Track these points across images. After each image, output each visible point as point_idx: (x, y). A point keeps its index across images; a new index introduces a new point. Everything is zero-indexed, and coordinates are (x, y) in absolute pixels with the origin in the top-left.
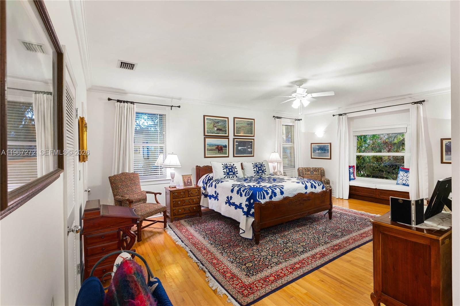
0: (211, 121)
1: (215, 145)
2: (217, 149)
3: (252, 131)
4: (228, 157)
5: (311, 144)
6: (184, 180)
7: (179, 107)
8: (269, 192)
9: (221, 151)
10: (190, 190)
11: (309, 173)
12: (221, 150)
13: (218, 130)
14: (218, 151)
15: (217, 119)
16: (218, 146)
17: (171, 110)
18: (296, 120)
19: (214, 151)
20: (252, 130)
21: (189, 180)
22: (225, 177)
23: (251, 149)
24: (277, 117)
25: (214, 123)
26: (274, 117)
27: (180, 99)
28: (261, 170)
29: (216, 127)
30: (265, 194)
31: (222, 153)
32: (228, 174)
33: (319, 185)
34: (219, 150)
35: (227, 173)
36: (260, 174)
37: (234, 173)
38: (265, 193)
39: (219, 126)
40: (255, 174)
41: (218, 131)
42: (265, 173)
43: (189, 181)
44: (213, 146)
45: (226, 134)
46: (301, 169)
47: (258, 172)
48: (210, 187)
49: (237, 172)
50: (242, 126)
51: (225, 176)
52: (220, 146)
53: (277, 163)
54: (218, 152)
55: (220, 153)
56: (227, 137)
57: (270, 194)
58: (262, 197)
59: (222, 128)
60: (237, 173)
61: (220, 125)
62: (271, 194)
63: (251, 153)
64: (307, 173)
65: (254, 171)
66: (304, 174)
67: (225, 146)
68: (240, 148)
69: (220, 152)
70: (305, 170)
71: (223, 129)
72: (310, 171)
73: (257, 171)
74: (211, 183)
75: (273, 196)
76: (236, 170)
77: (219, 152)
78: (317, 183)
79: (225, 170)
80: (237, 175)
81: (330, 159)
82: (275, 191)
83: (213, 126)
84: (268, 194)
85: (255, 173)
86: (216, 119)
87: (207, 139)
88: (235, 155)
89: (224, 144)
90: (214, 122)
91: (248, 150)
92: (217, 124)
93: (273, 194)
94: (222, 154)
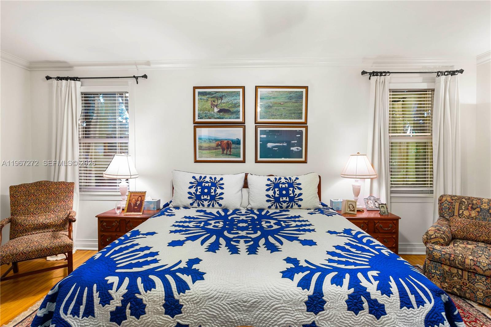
0: (208, 96)
1: (216, 140)
2: (220, 147)
3: (300, 112)
4: (244, 161)
6: (130, 200)
7: (146, 77)
8: (114, 296)
9: (227, 151)
11: (474, 214)
12: (228, 148)
13: (220, 111)
14: (221, 150)
15: (219, 92)
16: (221, 141)
17: (137, 83)
18: (439, 74)
19: (214, 151)
20: (302, 110)
21: (138, 200)
22: (192, 204)
24: (374, 72)
25: (213, 99)
26: (364, 73)
27: (148, 63)
29: (216, 106)
30: (97, 300)
31: (230, 155)
32: (198, 198)
34: (223, 150)
36: (285, 205)
37: (213, 198)
38: (96, 295)
39: (225, 104)
40: (269, 204)
41: (221, 114)
42: (300, 203)
43: (139, 202)
44: (211, 141)
45: (239, 118)
46: (449, 199)
47: (277, 200)
49: (221, 196)
50: (276, 103)
51: (191, 201)
52: (225, 142)
54: (221, 152)
55: (226, 154)
56: (242, 125)
57: (116, 302)
58: (82, 308)
59: (230, 107)
60: (222, 199)
61: (225, 101)
62: (120, 305)
64: (466, 213)
66: (456, 213)
67: (238, 142)
68: (270, 145)
69: (225, 152)
70: (461, 203)
71: (231, 109)
72: (478, 209)
73: (275, 197)
75: (128, 311)
76: (219, 191)
77: (223, 153)
79: (192, 190)
80: (221, 202)
82: (144, 296)
83: (212, 104)
84: (106, 299)
85: (268, 201)
86: (216, 92)
87: (198, 130)
88: (259, 159)
89: (234, 138)
90: (212, 98)
91: (292, 149)
92: (219, 101)
93: (129, 305)
94: (230, 156)
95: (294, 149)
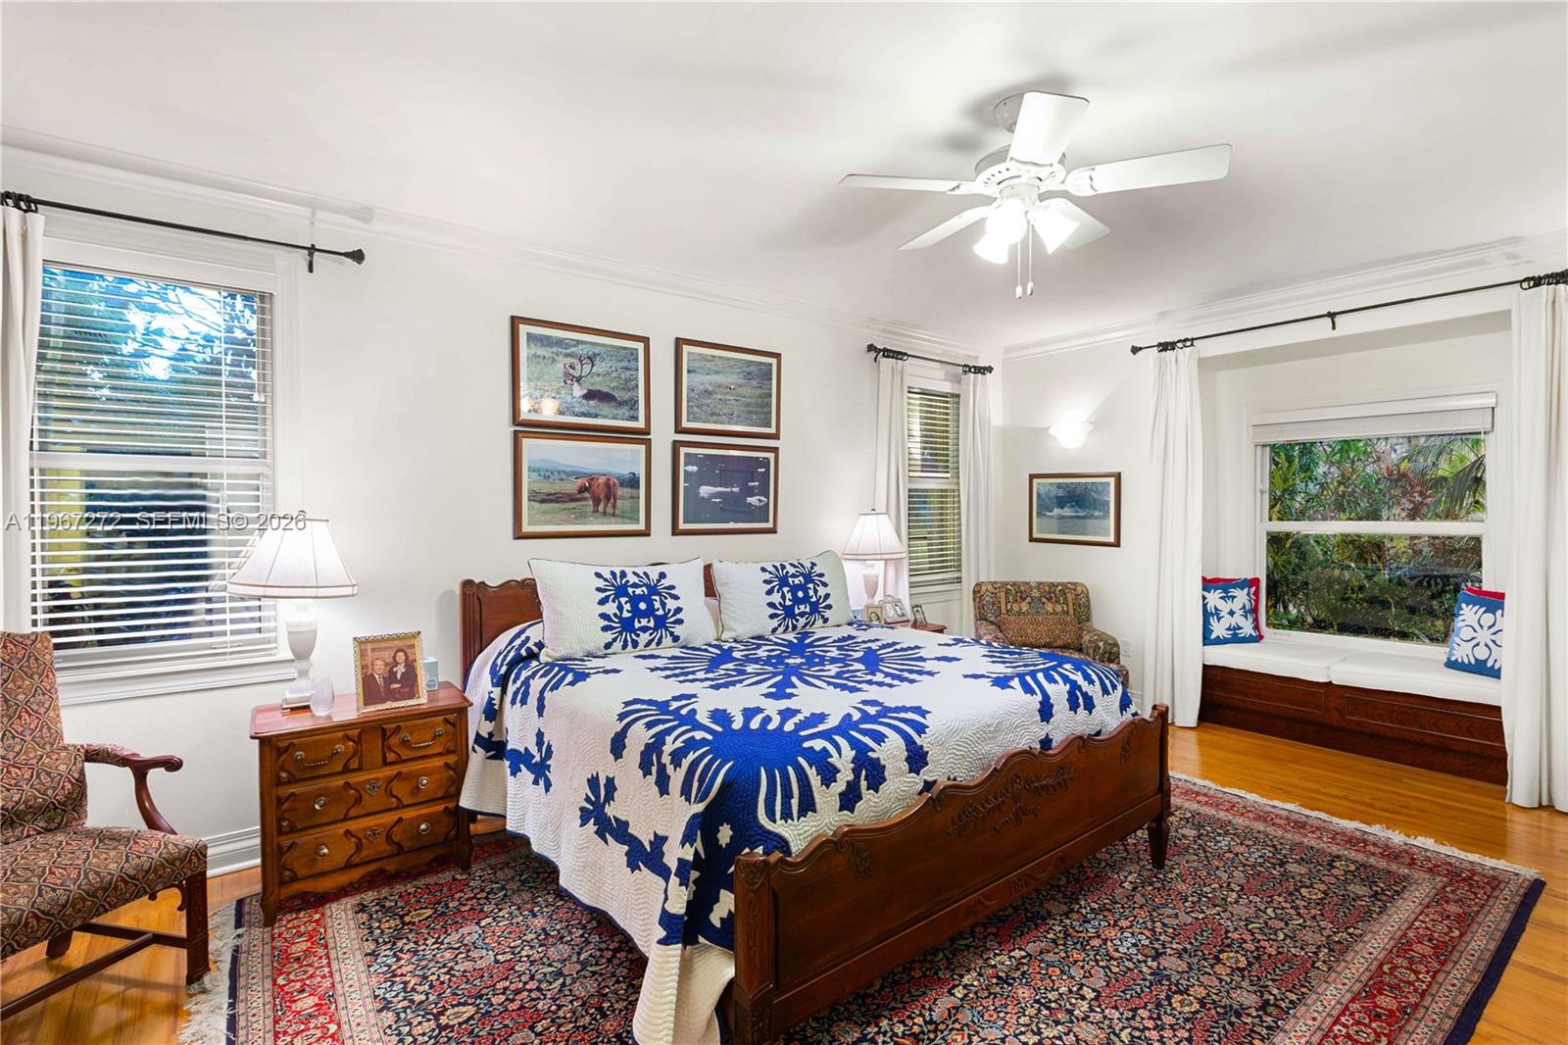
0: (555, 349)
1: (578, 475)
2: (587, 495)
3: (766, 410)
4: (646, 533)
5: (1032, 477)
6: (364, 667)
7: (358, 256)
8: (838, 765)
9: (606, 506)
10: (399, 727)
11: (1025, 607)
12: (608, 499)
13: (590, 395)
14: (591, 503)
15: (582, 342)
16: (592, 478)
17: (311, 270)
18: (969, 369)
19: (573, 505)
20: (770, 407)
21: (396, 664)
22: (608, 646)
23: (763, 498)
24: (885, 350)
25: (569, 360)
26: (871, 348)
27: (365, 214)
28: (806, 599)
29: (579, 380)
30: (815, 780)
31: (614, 515)
32: (627, 625)
33: (1105, 691)
34: (597, 501)
35: (622, 620)
36: (802, 621)
37: (661, 623)
38: (812, 773)
39: (600, 378)
40: (775, 623)
41: (592, 403)
42: (828, 614)
43: (400, 670)
44: (564, 477)
45: (635, 418)
46: (990, 587)
47: (789, 612)
48: (518, 704)
49: (678, 616)
50: (720, 386)
51: (609, 636)
52: (602, 480)
53: (883, 562)
54: (591, 509)
55: (605, 513)
56: (641, 436)
57: (845, 776)
58: (795, 802)
59: (613, 389)
60: (680, 622)
61: (601, 371)
62: (851, 777)
63: (762, 513)
64: (1016, 607)
65: (771, 605)
66: (1004, 611)
67: (633, 482)
68: (705, 491)
69: (601, 507)
70: (1007, 592)
71: (616, 394)
72: (1029, 599)
73: (785, 607)
74: (523, 683)
75: (864, 784)
76: (671, 604)
77: (596, 511)
78: (1094, 677)
79: (611, 608)
80: (678, 630)
81: (1117, 544)
82: (879, 752)
83: (567, 374)
84: (829, 774)
85: (772, 616)
86: (579, 342)
87: (526, 443)
88: (682, 526)
89: (625, 471)
90: (567, 355)
91: (749, 500)
92: (587, 368)
93: (864, 773)
94: (613, 520)
95: (753, 500)
